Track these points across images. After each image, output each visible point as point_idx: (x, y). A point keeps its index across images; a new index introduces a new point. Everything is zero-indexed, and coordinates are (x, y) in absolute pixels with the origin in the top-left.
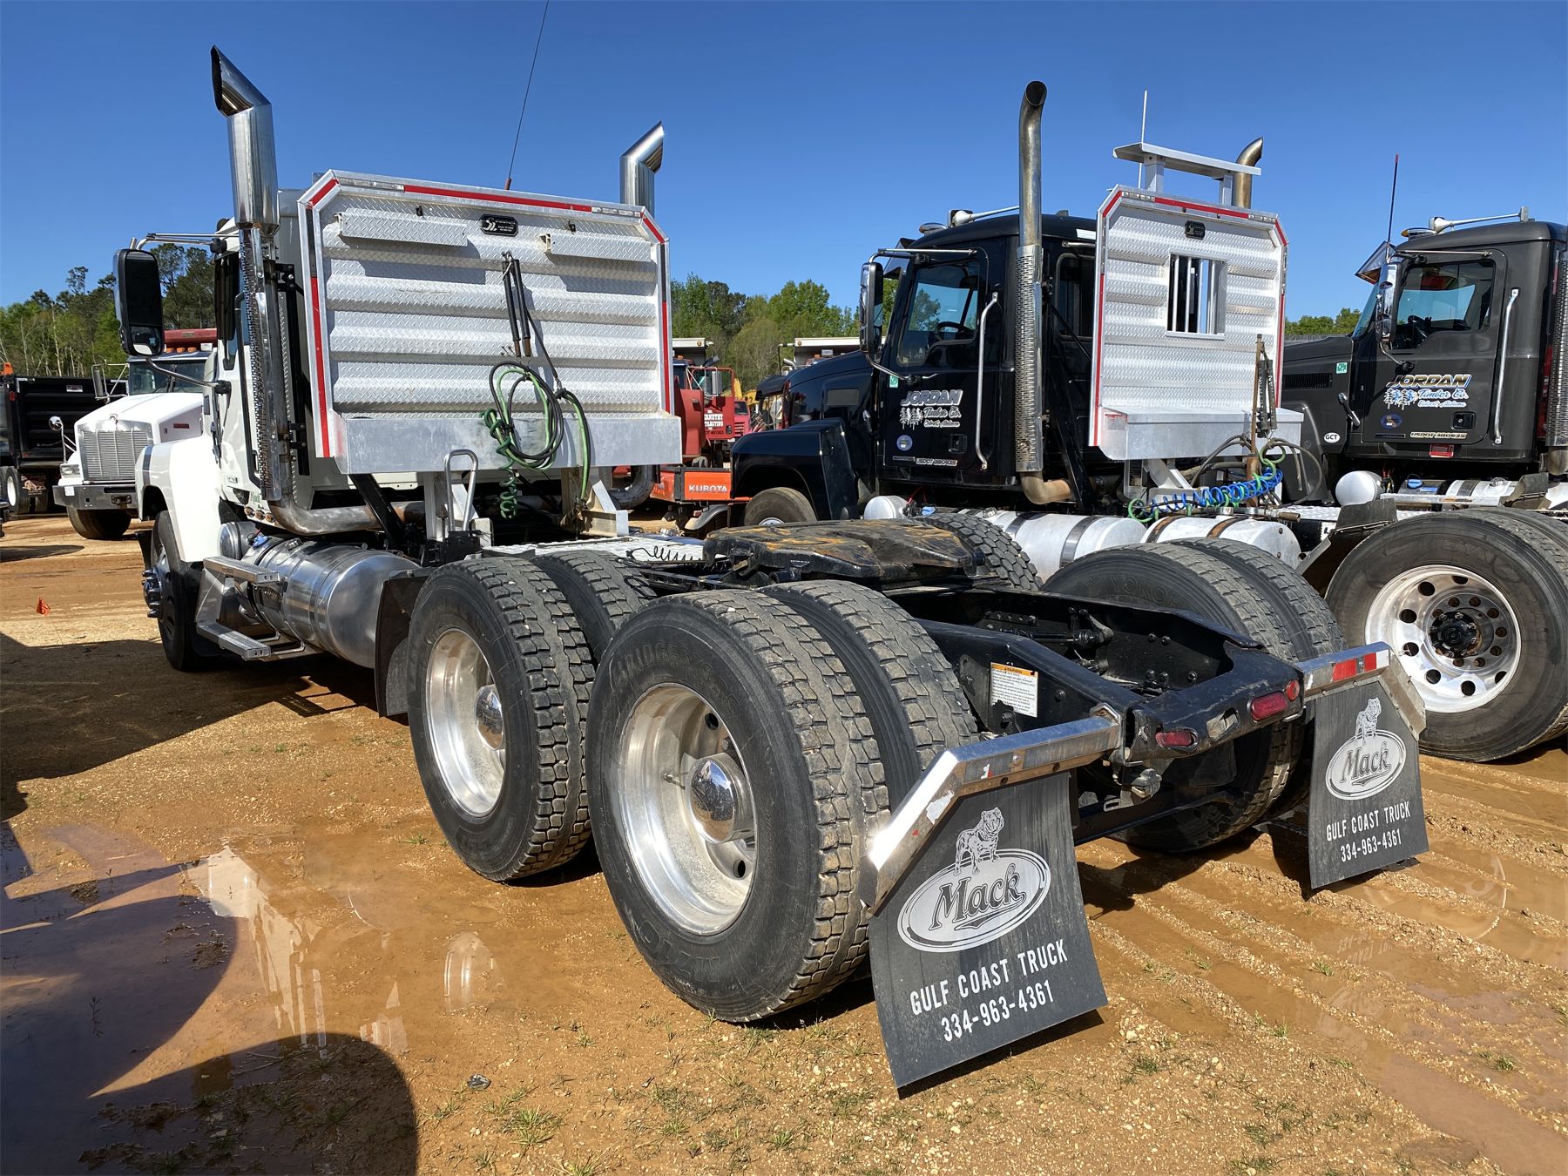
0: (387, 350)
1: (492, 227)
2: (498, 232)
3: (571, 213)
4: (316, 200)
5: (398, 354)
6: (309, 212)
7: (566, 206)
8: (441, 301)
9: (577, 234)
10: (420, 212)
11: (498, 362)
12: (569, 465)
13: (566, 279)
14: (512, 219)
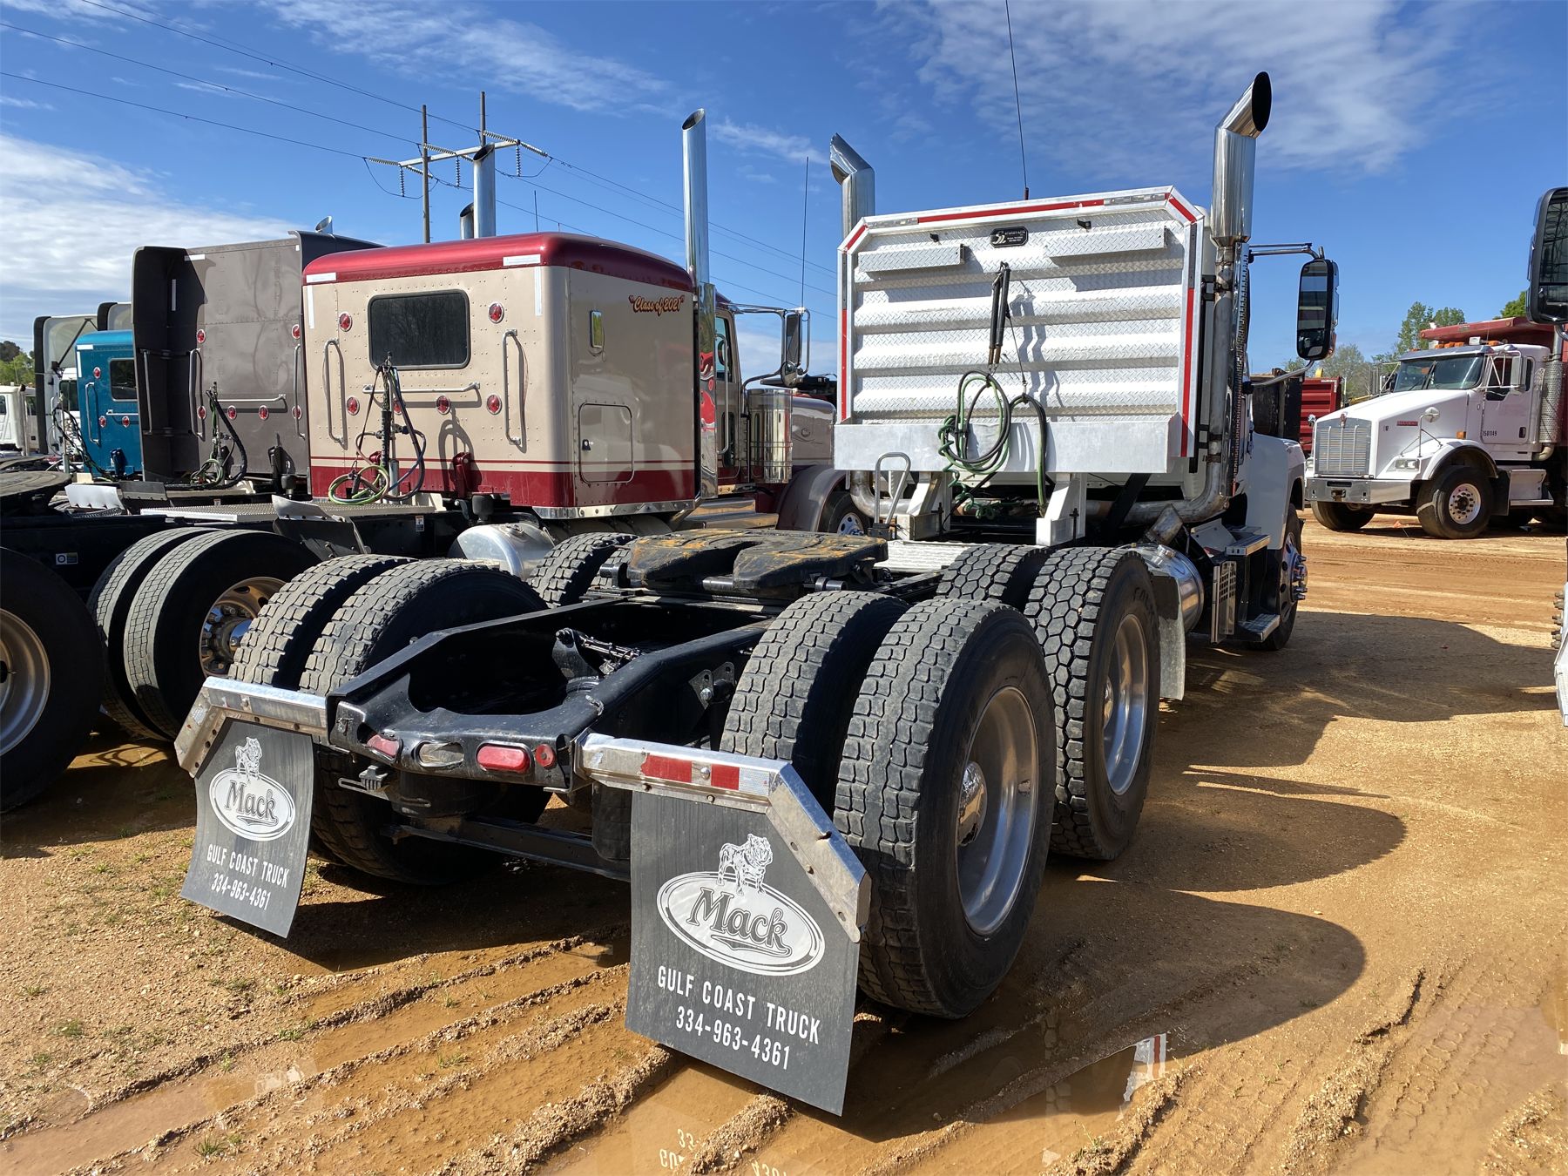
0: (896, 365)
1: (1001, 240)
2: (1007, 244)
3: (1082, 210)
4: (849, 246)
5: (905, 368)
6: (845, 256)
7: (1076, 205)
8: (944, 317)
9: (1092, 232)
10: (935, 238)
11: (966, 371)
12: (1026, 469)
13: (1075, 279)
14: (1022, 229)
